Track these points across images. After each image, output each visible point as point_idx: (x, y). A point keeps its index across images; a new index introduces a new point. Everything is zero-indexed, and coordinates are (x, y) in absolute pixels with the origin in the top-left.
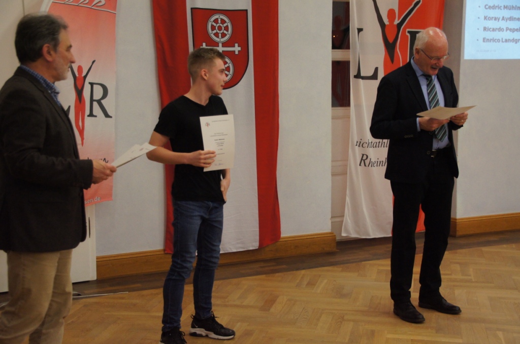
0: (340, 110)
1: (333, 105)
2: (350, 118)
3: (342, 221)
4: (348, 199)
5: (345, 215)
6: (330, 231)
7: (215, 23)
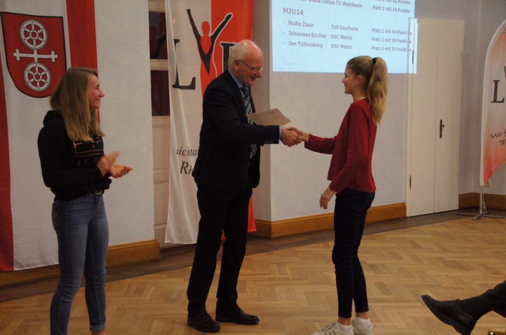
0: (160, 119)
1: (153, 115)
3: (165, 229)
4: (170, 207)
5: (168, 222)
6: (154, 239)
7: (28, 28)
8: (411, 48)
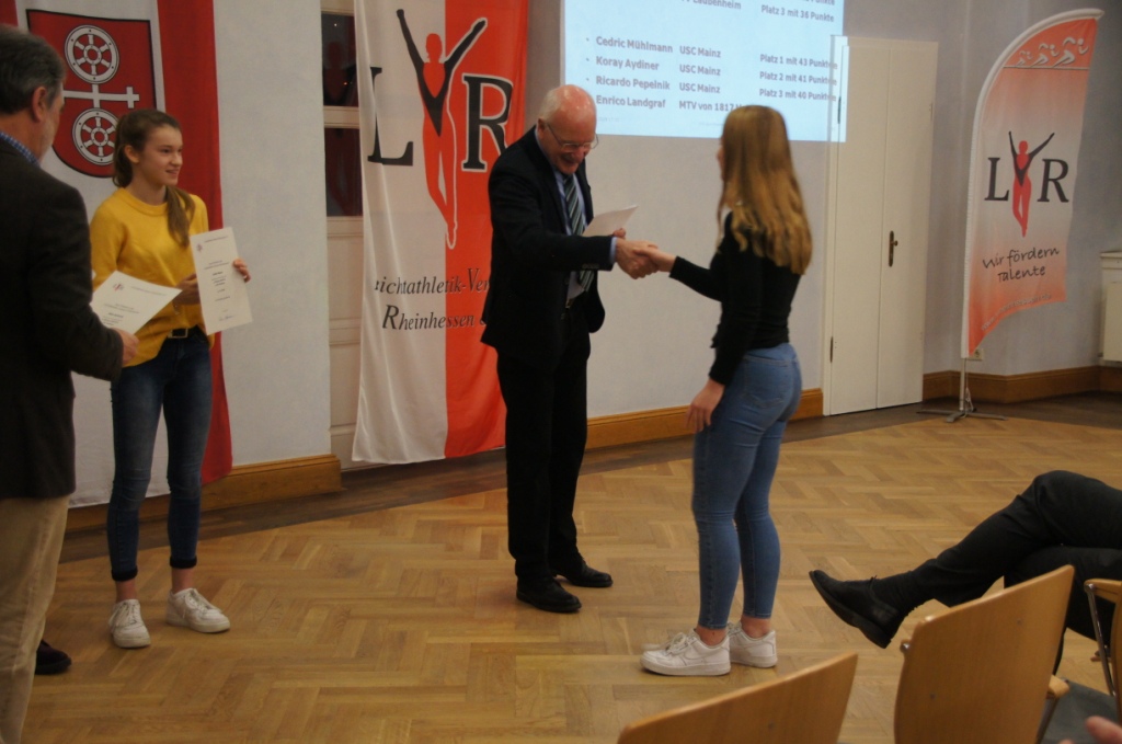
0: (344, 223)
1: (331, 212)
2: (362, 237)
3: (353, 434)
4: (362, 392)
5: (358, 422)
6: (329, 453)
7: (80, 43)
8: (836, 93)
